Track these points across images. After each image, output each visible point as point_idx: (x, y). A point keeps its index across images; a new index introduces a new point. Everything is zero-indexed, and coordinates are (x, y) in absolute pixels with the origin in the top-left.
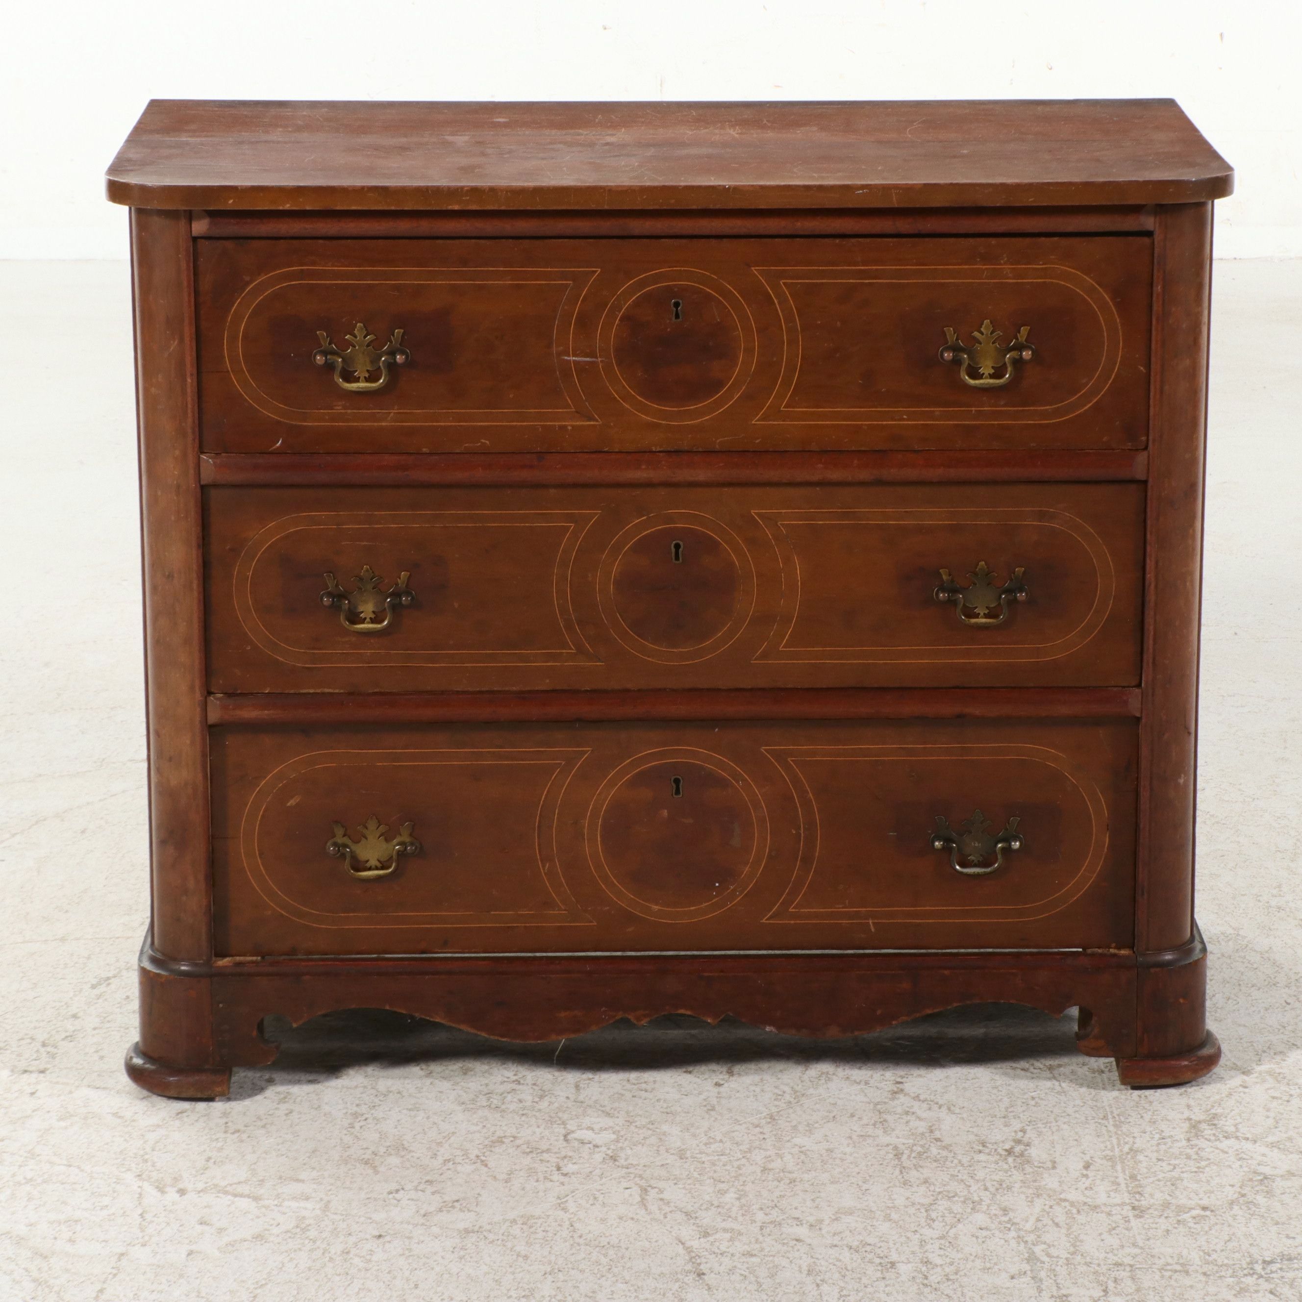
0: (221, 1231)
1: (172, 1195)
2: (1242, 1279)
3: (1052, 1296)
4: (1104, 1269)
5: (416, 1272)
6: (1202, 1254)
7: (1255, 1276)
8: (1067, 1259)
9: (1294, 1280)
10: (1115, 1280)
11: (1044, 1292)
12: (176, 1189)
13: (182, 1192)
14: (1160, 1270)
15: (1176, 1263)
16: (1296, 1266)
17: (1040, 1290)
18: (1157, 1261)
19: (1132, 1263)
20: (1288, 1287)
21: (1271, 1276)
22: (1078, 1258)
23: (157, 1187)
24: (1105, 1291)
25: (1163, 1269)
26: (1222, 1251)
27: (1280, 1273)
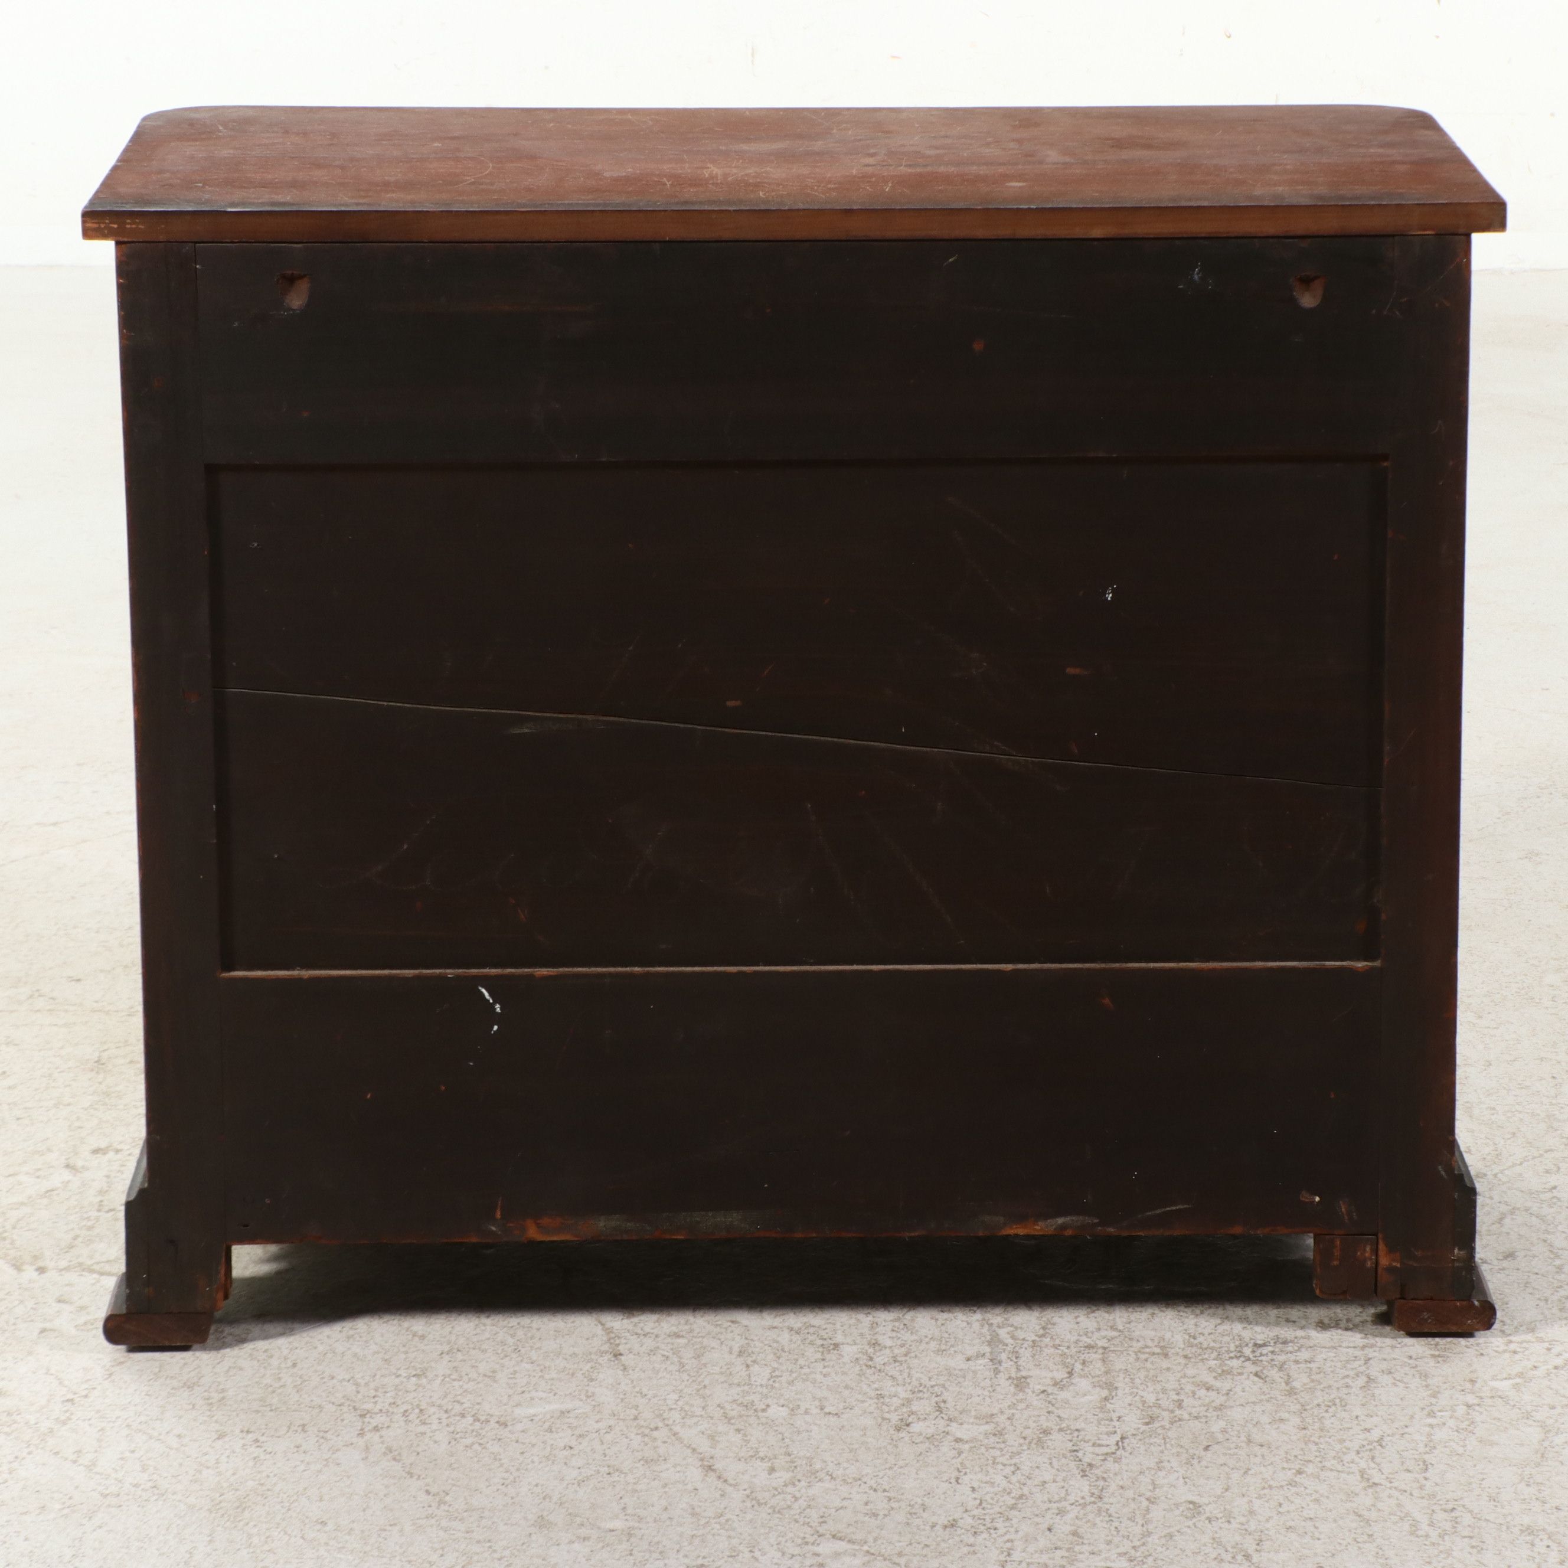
0: (82, 1308)
1: (30, 1273)
2: (1227, 1362)
3: (1010, 1378)
4: (1074, 1350)
5: (296, 1351)
6: (1187, 1337)
7: (1242, 1359)
8: (1033, 1341)
9: (1284, 1363)
10: (1084, 1363)
11: (1002, 1374)
12: (34, 1267)
13: (41, 1270)
14: (1136, 1353)
15: (1156, 1346)
16: (1290, 1349)
17: (997, 1372)
18: (1134, 1344)
19: (1106, 1345)
20: (1276, 1369)
21: (1260, 1359)
22: (1047, 1340)
23: (14, 1265)
24: (1070, 1374)
25: (1139, 1352)
26: (1210, 1334)
27: (1270, 1356)
